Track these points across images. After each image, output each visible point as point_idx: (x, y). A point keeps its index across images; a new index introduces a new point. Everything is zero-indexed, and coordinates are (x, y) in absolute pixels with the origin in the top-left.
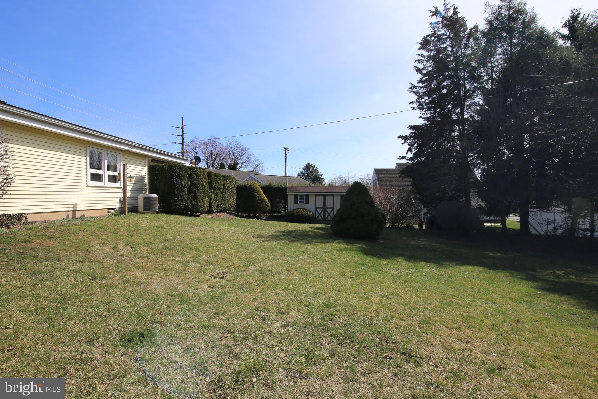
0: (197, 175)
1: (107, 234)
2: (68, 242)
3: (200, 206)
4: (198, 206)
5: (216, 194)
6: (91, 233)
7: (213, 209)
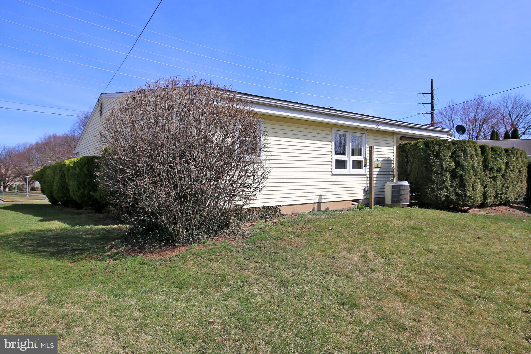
0: (465, 152)
1: (354, 236)
2: (314, 243)
3: (470, 197)
4: (466, 196)
5: (494, 179)
6: (337, 232)
7: (489, 200)
